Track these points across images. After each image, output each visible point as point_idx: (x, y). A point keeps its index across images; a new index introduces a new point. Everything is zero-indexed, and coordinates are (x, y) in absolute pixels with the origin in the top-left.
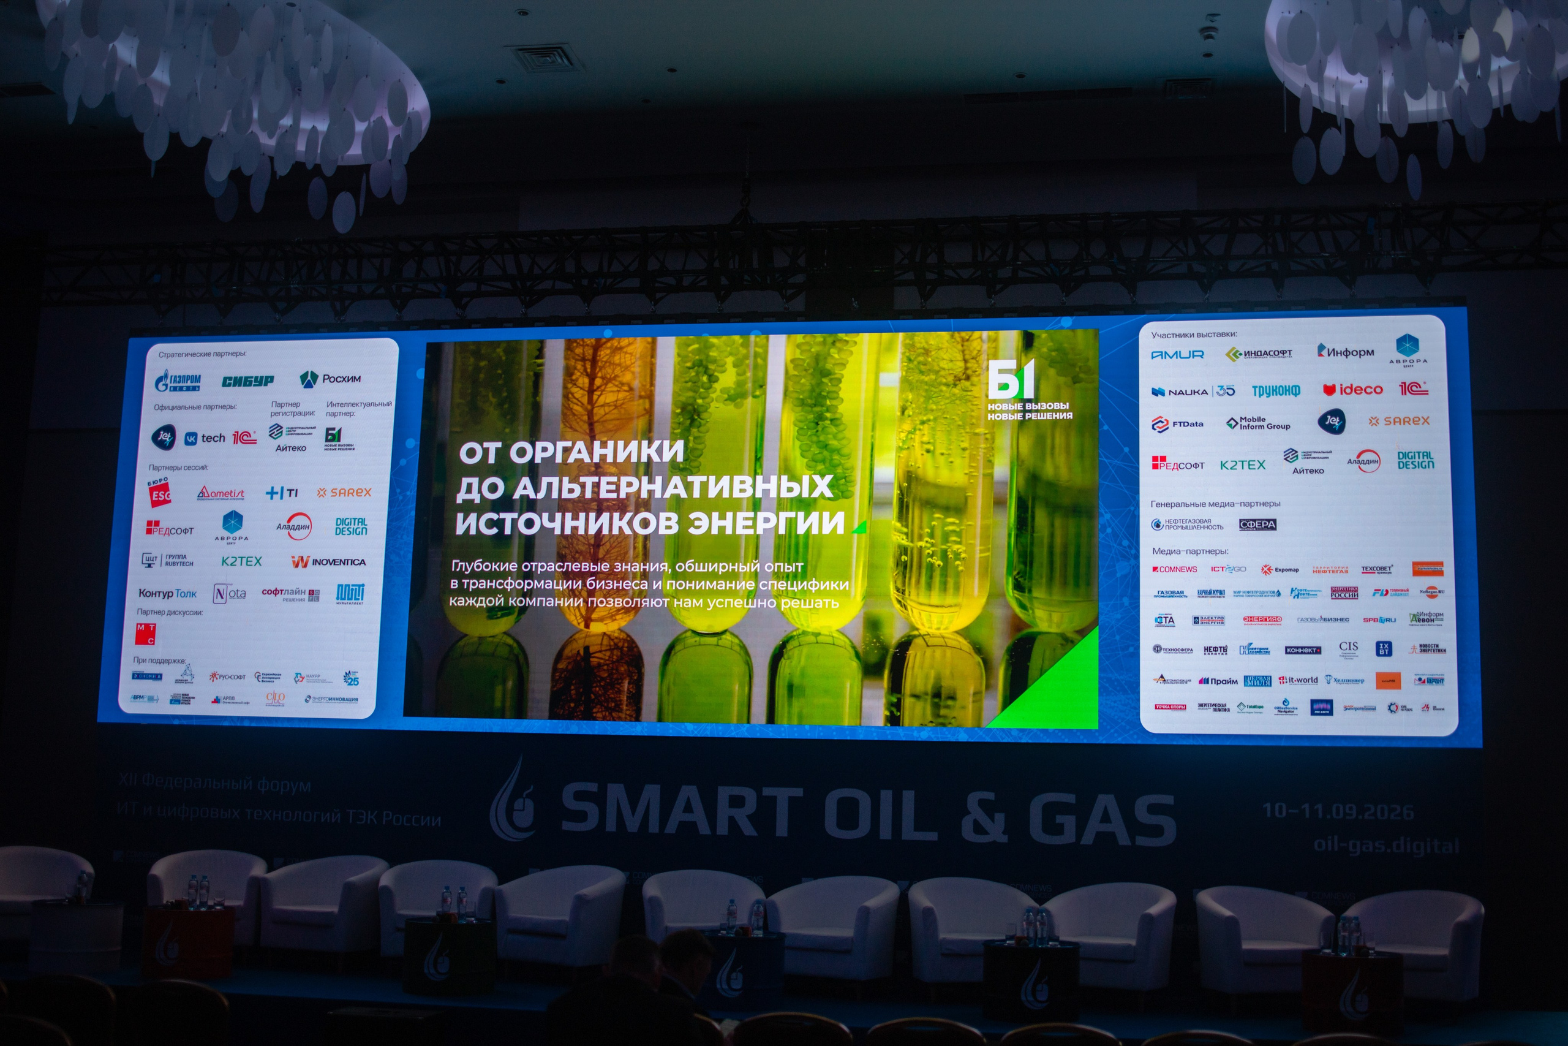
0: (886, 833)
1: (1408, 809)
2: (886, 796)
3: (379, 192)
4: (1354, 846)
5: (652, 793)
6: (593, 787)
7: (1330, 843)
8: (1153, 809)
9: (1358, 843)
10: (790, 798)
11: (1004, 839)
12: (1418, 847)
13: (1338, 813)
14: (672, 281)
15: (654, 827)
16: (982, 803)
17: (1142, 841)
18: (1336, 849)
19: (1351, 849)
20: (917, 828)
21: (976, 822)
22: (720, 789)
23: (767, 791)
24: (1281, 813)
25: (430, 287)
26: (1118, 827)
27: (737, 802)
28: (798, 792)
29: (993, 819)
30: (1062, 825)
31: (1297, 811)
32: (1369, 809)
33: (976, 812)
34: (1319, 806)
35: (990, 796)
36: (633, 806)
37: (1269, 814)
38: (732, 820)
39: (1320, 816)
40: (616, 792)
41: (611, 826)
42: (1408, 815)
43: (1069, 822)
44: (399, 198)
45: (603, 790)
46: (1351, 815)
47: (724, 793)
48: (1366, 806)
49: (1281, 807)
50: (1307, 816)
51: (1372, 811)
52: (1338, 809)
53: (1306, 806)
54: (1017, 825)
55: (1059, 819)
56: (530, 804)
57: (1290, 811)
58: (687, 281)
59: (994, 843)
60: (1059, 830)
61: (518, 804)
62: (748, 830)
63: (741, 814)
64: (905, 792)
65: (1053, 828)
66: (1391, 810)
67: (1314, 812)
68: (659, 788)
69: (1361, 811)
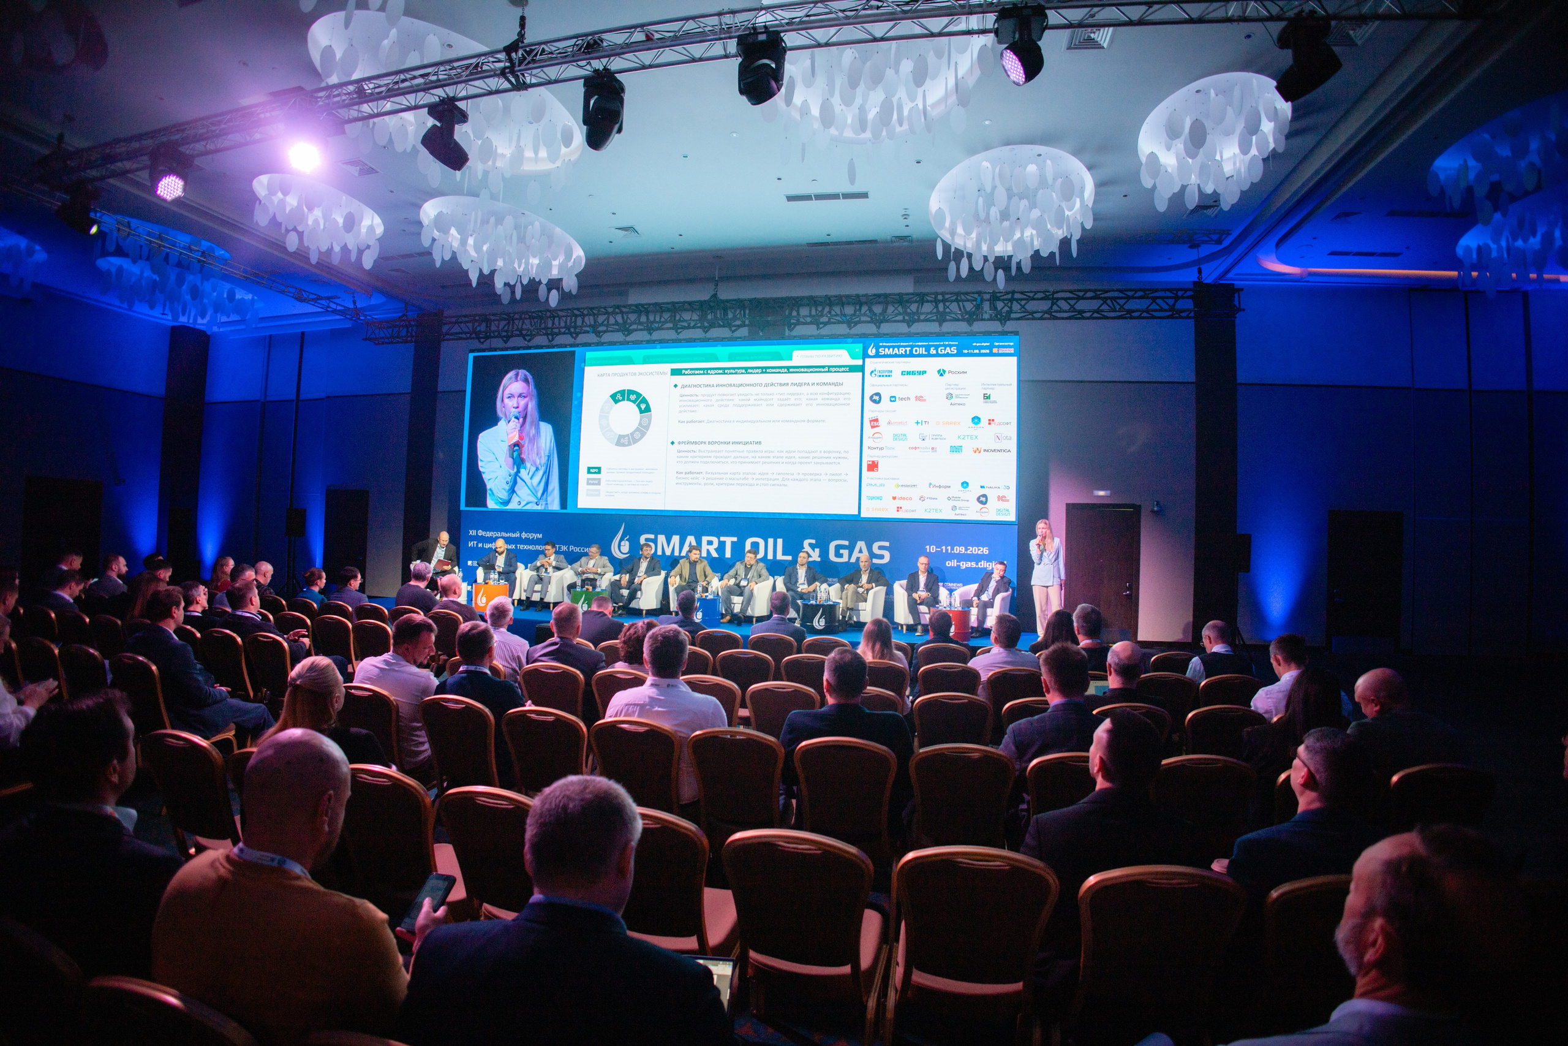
0: (770, 556)
1: (986, 549)
2: (771, 541)
3: (566, 290)
4: (963, 564)
5: (676, 539)
6: (652, 536)
7: (953, 563)
8: (880, 548)
9: (965, 563)
10: (732, 542)
11: (819, 559)
14: (686, 324)
15: (677, 553)
16: (810, 545)
18: (955, 565)
19: (961, 565)
20: (783, 555)
22: (703, 537)
23: (722, 539)
25: (588, 329)
27: (710, 543)
28: (735, 539)
29: (814, 551)
30: (843, 555)
31: (940, 549)
33: (807, 548)
34: (949, 548)
35: (813, 541)
36: (668, 545)
38: (708, 550)
39: (949, 551)
40: (662, 539)
41: (659, 553)
42: (986, 552)
43: (845, 552)
44: (574, 292)
45: (656, 538)
46: (962, 551)
47: (705, 539)
48: (968, 548)
49: (933, 548)
50: (944, 551)
51: (971, 550)
52: (957, 548)
53: (944, 547)
54: (824, 553)
55: (841, 551)
56: (627, 543)
57: (937, 549)
58: (692, 324)
59: (814, 562)
60: (841, 556)
61: (623, 543)
62: (715, 555)
63: (712, 549)
64: (778, 540)
65: (838, 555)
66: (979, 550)
67: (947, 550)
68: (678, 537)
69: (966, 550)
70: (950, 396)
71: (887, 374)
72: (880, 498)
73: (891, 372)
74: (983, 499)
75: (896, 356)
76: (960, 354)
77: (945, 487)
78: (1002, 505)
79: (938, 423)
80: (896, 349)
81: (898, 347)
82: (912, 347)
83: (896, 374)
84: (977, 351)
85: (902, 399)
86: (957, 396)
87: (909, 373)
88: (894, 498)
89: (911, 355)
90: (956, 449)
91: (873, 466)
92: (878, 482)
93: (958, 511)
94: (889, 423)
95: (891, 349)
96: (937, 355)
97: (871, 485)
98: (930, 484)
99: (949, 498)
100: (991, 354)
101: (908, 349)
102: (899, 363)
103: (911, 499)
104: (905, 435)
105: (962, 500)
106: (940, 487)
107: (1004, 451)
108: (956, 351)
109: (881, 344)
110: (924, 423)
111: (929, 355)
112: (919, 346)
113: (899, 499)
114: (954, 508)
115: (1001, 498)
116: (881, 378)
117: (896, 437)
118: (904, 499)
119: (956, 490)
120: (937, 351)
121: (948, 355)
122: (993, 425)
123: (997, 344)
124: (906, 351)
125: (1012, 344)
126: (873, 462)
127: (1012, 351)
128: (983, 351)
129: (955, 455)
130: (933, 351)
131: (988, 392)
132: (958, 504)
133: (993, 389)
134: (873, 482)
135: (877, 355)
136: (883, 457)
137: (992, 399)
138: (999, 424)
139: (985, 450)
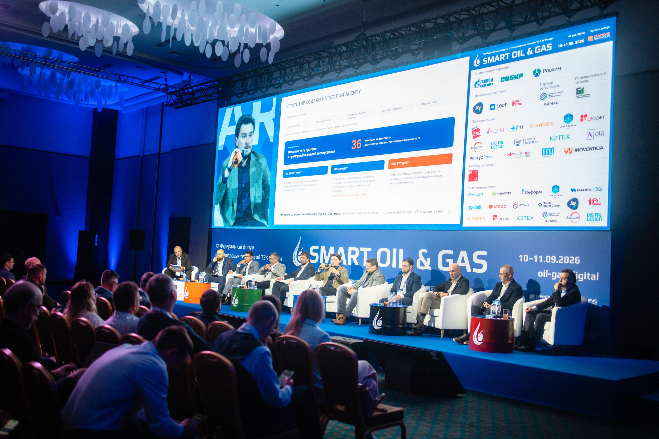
0: (394, 266)
1: (577, 259)
2: (395, 250)
4: (554, 275)
5: (332, 249)
6: (317, 247)
7: (544, 273)
8: (480, 257)
9: (556, 273)
10: (368, 252)
11: (430, 268)
12: (581, 277)
13: (548, 260)
16: (424, 254)
17: (475, 270)
18: (547, 276)
19: (553, 276)
21: (421, 261)
22: (349, 248)
23: (362, 249)
24: (526, 260)
26: (467, 264)
27: (353, 253)
28: (370, 249)
29: (426, 260)
30: (448, 263)
31: (532, 259)
32: (561, 258)
33: (421, 258)
34: (541, 257)
35: (426, 251)
37: (521, 260)
38: (352, 260)
39: (541, 261)
40: (323, 249)
42: (577, 262)
45: (320, 249)
46: (553, 261)
47: (350, 249)
48: (560, 257)
49: (526, 257)
50: (536, 261)
51: (562, 259)
52: (548, 258)
53: (536, 257)
54: (434, 262)
55: (448, 261)
57: (529, 259)
59: (426, 270)
61: (300, 253)
62: (356, 263)
63: (355, 257)
64: (400, 249)
65: (445, 264)
66: (570, 259)
67: (539, 259)
68: (333, 247)
69: (558, 259)
70: (543, 97)
71: (488, 83)
72: (479, 207)
73: (492, 80)
74: (574, 203)
75: (497, 63)
76: (555, 50)
77: (536, 193)
78: (594, 209)
79: (532, 126)
80: (497, 56)
81: (499, 54)
82: (511, 51)
83: (497, 81)
84: (571, 43)
85: (500, 106)
86: (551, 95)
87: (507, 79)
88: (491, 207)
89: (511, 60)
90: (548, 152)
91: (473, 176)
92: (477, 191)
93: (549, 218)
94: (488, 132)
95: (493, 57)
96: (534, 55)
97: (471, 195)
98: (523, 190)
99: (540, 205)
100: (587, 44)
101: (507, 54)
102: (499, 69)
103: (505, 207)
104: (501, 142)
105: (553, 206)
106: (532, 193)
107: (596, 148)
108: (551, 47)
109: (484, 54)
110: (519, 128)
111: (527, 57)
112: (517, 50)
113: (495, 207)
114: (545, 214)
115: (591, 202)
116: (484, 88)
117: (495, 145)
118: (498, 207)
119: (547, 196)
120: (534, 52)
121: (544, 53)
122: (585, 121)
123: (592, 31)
124: (505, 58)
125: (608, 28)
126: (474, 171)
127: (608, 35)
128: (578, 42)
129: (548, 159)
130: (530, 52)
131: (581, 86)
132: (549, 210)
133: (586, 81)
134: (473, 192)
135: (482, 66)
136: (482, 166)
137: (585, 92)
138: (592, 119)
139: (576, 150)
